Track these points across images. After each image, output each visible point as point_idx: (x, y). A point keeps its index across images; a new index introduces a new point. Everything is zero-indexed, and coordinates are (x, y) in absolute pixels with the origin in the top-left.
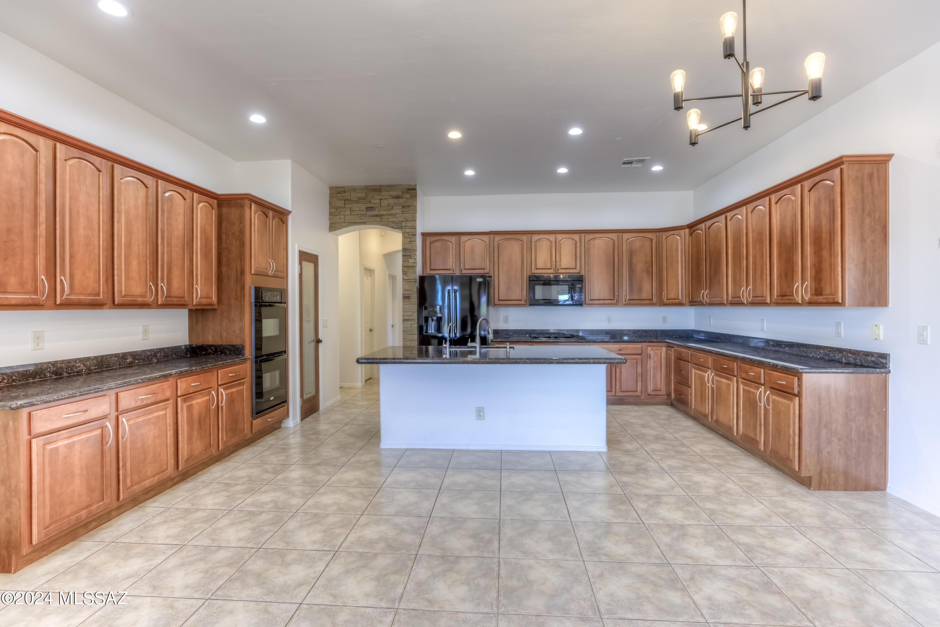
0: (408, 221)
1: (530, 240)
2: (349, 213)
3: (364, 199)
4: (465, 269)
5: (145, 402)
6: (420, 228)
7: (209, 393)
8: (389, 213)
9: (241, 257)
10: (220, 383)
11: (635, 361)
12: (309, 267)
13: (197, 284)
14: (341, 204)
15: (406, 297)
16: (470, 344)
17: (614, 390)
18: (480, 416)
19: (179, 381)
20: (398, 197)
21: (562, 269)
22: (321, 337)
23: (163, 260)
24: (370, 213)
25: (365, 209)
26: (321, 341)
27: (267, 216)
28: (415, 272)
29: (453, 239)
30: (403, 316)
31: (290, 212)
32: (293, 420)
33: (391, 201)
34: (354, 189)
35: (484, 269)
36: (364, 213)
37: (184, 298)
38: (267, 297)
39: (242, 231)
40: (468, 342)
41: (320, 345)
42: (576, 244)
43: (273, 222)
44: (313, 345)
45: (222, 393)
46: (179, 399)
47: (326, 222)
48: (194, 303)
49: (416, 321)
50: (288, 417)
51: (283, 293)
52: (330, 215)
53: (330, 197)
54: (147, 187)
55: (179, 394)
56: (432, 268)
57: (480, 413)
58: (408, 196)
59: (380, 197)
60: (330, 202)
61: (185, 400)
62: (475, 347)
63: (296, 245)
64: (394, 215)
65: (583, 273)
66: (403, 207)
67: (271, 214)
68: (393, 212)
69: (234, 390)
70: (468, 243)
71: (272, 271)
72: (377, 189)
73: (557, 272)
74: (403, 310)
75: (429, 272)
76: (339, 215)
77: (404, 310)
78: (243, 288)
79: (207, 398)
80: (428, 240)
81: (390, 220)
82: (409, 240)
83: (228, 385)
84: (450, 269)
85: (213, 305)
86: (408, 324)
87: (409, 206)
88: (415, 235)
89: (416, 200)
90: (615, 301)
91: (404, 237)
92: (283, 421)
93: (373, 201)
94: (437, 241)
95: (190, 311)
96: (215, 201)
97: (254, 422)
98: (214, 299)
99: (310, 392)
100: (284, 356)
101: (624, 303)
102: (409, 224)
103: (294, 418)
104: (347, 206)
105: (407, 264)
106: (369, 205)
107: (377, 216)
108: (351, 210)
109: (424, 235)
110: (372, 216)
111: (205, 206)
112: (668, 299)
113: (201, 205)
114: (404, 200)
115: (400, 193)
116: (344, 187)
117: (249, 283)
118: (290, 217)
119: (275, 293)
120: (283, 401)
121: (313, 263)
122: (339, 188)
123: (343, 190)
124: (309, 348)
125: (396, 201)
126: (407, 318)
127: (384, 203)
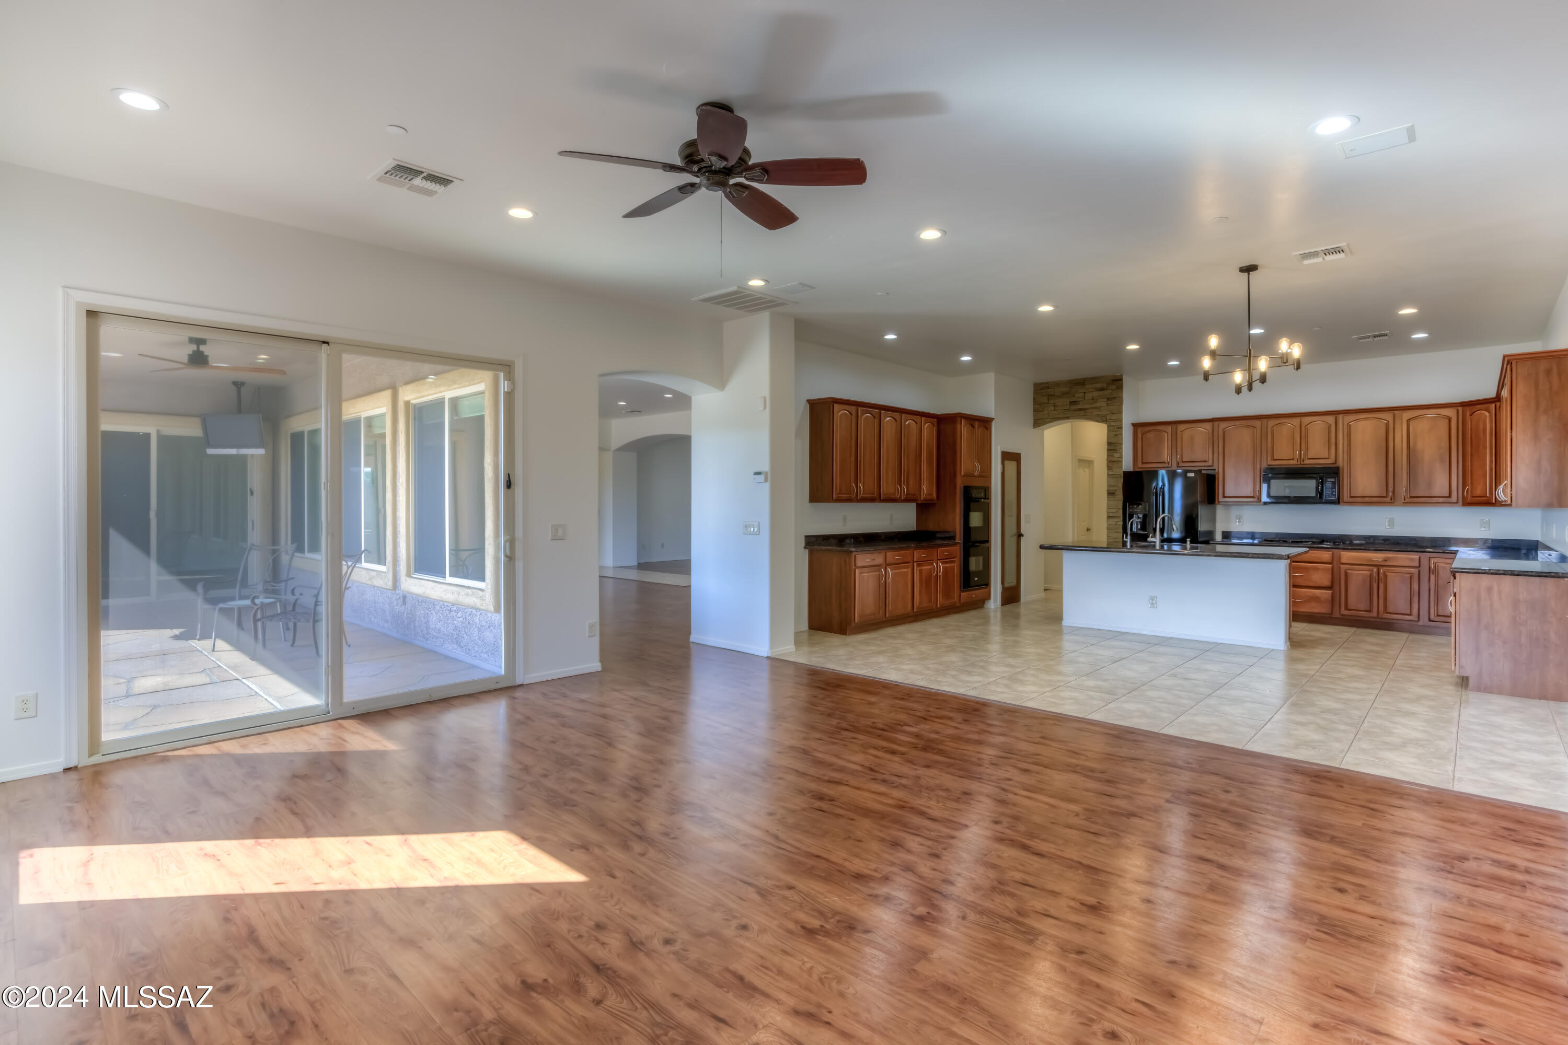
0: (1113, 413)
1: (1266, 426)
2: (1053, 409)
3: (1068, 393)
4: (1183, 462)
5: (898, 562)
6: (1128, 418)
7: (932, 564)
8: (1093, 406)
9: (954, 462)
10: (939, 558)
11: (1408, 576)
12: (1011, 466)
13: (924, 485)
14: (1044, 400)
15: (1111, 494)
16: (1149, 539)
17: (1375, 609)
18: (1152, 604)
19: (915, 552)
20: (1102, 389)
21: (1309, 459)
22: (1022, 531)
23: (904, 469)
24: (1073, 407)
25: (1069, 403)
26: (1023, 535)
27: (973, 427)
28: (1121, 467)
29: (1169, 429)
30: (1108, 513)
31: (992, 419)
32: (994, 603)
33: (1096, 394)
34: (1057, 384)
35: (1206, 461)
36: (1068, 407)
37: (915, 495)
38: (975, 494)
39: (955, 443)
40: (1149, 537)
41: (1022, 538)
42: (1329, 427)
43: (979, 431)
44: (1014, 539)
45: (940, 566)
46: (915, 564)
47: (1031, 420)
48: (922, 499)
49: (1122, 518)
50: (990, 599)
51: (987, 490)
52: (1034, 412)
53: (1034, 394)
54: (896, 421)
55: (915, 561)
56: (1144, 461)
57: (1153, 601)
58: (1114, 387)
59: (1084, 391)
60: (1034, 399)
61: (918, 565)
62: (1155, 542)
63: (999, 447)
64: (1098, 408)
65: (1340, 463)
66: (1108, 399)
67: (977, 424)
68: (1097, 405)
69: (948, 565)
70: (1186, 433)
71: (978, 472)
72: (1081, 383)
73: (1302, 463)
74: (1108, 509)
75: (1141, 467)
76: (1042, 411)
77: (1109, 507)
78: (955, 487)
79: (930, 567)
80: (1139, 430)
81: (1094, 413)
82: (1115, 433)
83: (945, 560)
84: (1165, 462)
85: (933, 500)
86: (1113, 521)
87: (1114, 398)
88: (1121, 428)
89: (1122, 391)
90: (1388, 500)
91: (1109, 431)
92: (986, 602)
93: (1077, 395)
94: (1150, 431)
95: (918, 505)
96: (935, 420)
97: (962, 594)
98: (935, 495)
99: (1010, 582)
100: (986, 545)
101: (1403, 501)
102: (1114, 417)
103: (995, 601)
104: (1052, 401)
105: (1112, 459)
106: (1073, 399)
107: (1080, 410)
108: (1055, 405)
109: (1136, 426)
110: (1075, 411)
111: (929, 425)
112: (1473, 497)
113: (926, 425)
114: (1109, 391)
115: (1105, 385)
116: (1047, 383)
117: (960, 483)
118: (993, 424)
119: (980, 491)
120: (985, 583)
121: (1015, 461)
122: (1042, 384)
123: (1047, 385)
124: (1011, 542)
125: (1101, 393)
126: (1112, 515)
127: (1089, 396)
